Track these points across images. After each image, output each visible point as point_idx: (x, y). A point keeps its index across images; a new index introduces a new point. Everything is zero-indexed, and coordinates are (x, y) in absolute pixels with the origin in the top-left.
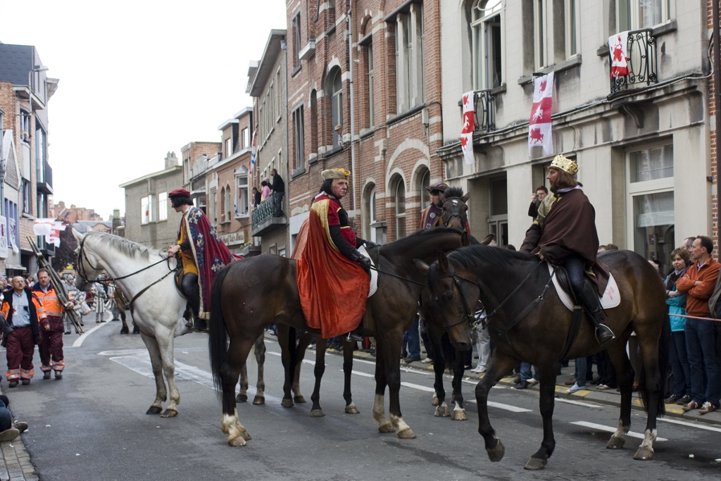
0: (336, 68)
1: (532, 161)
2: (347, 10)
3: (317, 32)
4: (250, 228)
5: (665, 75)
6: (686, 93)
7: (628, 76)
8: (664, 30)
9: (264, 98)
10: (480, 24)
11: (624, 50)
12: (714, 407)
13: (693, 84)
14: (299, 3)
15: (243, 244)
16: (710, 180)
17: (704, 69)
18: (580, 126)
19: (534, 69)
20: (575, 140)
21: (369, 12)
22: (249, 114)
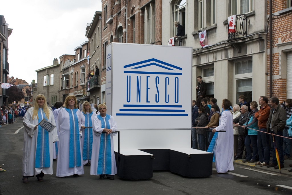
0: (121, 27)
1: (197, 65)
2: (126, 5)
3: (113, 13)
6: (258, 40)
7: (235, 33)
8: (250, 15)
9: (93, 38)
10: (177, 11)
11: (234, 22)
12: (266, 164)
13: (261, 36)
14: (107, 1)
15: (83, 95)
16: (267, 74)
17: (265, 30)
18: (216, 52)
19: (198, 29)
20: (213, 57)
21: (134, 6)
22: (86, 44)
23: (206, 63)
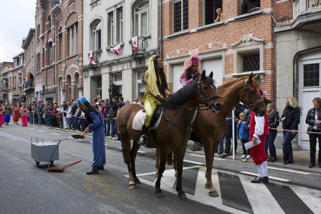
0: (51, 43)
1: (109, 72)
2: (55, 25)
3: (45, 30)
4: (22, 89)
5: (148, 50)
7: (137, 49)
8: (147, 37)
9: (28, 50)
10: (95, 32)
11: (136, 42)
14: (39, 21)
15: (20, 94)
17: (158, 49)
18: (123, 63)
19: (110, 46)
20: (122, 67)
21: (61, 26)
22: (22, 54)
23: (116, 71)
